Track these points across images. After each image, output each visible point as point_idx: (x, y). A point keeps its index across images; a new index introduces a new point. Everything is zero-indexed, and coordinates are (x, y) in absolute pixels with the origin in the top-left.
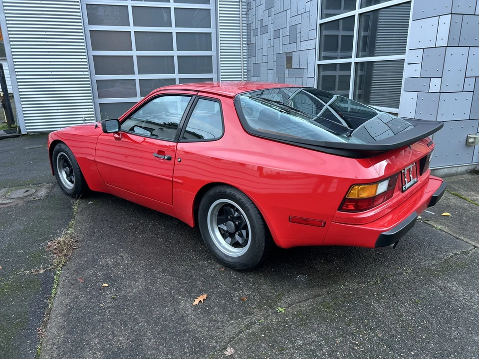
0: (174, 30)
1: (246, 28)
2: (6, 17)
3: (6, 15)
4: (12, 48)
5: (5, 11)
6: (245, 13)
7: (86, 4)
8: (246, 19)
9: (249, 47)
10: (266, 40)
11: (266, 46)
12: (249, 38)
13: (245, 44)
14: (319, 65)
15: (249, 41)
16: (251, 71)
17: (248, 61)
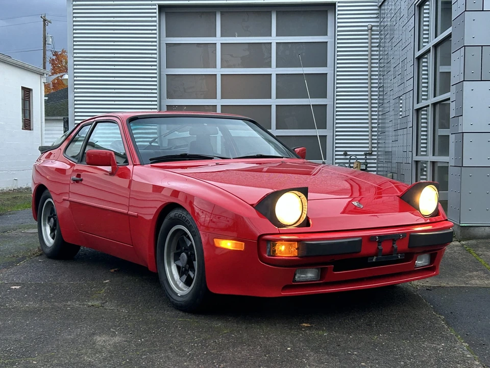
0: (274, 71)
1: (377, 65)
2: (75, 61)
3: (75, 59)
4: (75, 97)
5: (75, 55)
6: (377, 45)
7: (166, 44)
8: (378, 53)
9: (380, 91)
10: (389, 81)
11: (389, 89)
12: (380, 79)
13: (376, 87)
14: (418, 110)
15: (380, 83)
16: (380, 125)
17: (379, 111)
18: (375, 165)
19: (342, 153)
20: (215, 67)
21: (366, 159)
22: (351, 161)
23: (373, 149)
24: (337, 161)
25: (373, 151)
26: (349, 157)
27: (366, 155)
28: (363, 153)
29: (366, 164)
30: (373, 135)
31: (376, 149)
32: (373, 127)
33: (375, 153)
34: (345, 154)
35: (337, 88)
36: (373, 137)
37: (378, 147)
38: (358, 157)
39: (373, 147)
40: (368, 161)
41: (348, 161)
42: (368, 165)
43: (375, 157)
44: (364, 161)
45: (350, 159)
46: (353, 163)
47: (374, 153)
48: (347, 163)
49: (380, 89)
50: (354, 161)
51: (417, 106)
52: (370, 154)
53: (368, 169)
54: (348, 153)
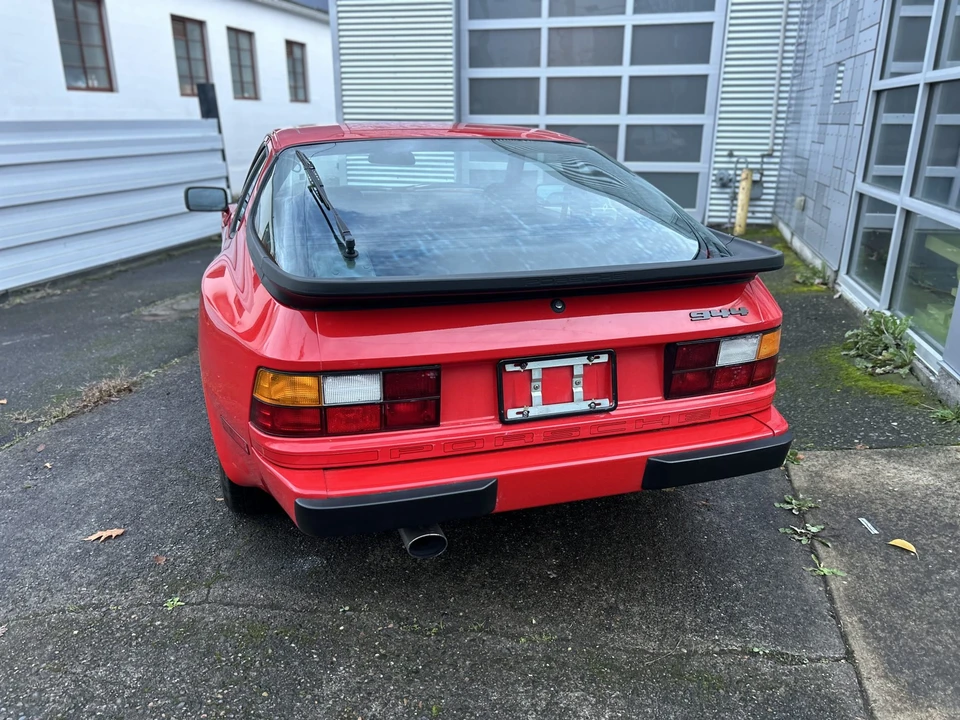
9: (798, 51)
10: (819, 33)
11: (817, 48)
12: (801, 30)
13: (792, 44)
14: (879, 93)
15: (800, 37)
16: (793, 109)
17: (793, 85)
18: (776, 173)
19: (725, 153)
20: (538, 14)
21: (763, 163)
22: (739, 166)
23: (776, 148)
24: (717, 165)
25: (774, 151)
26: (735, 159)
27: (763, 156)
28: (758, 154)
29: (761, 172)
30: (777, 125)
31: (779, 148)
32: (779, 112)
33: (778, 154)
34: (731, 155)
35: (728, 46)
36: (778, 128)
37: (784, 144)
38: (750, 160)
39: (775, 144)
40: (765, 166)
41: (733, 166)
42: (766, 173)
43: (777, 160)
44: (758, 166)
45: (738, 162)
46: (741, 169)
47: (776, 154)
48: (731, 169)
49: (800, 48)
50: (744, 166)
51: (879, 85)
52: (770, 156)
53: (764, 179)
54: (735, 153)
